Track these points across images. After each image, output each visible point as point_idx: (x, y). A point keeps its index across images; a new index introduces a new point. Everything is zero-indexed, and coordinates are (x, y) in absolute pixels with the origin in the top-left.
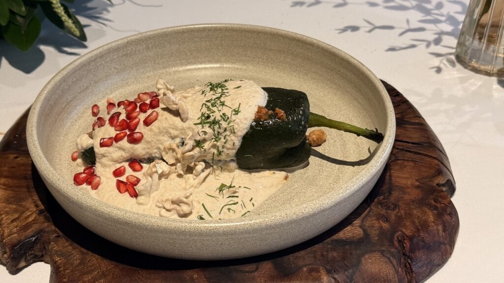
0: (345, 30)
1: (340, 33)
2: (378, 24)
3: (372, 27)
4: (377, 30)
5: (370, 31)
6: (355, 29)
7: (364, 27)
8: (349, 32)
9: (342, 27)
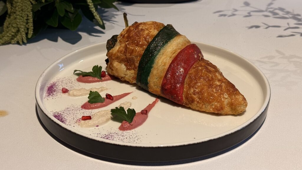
0: (252, 27)
1: (249, 29)
2: (271, 25)
3: (267, 26)
4: (270, 28)
5: (267, 28)
6: (257, 27)
7: (263, 26)
8: (254, 29)
9: (250, 26)
